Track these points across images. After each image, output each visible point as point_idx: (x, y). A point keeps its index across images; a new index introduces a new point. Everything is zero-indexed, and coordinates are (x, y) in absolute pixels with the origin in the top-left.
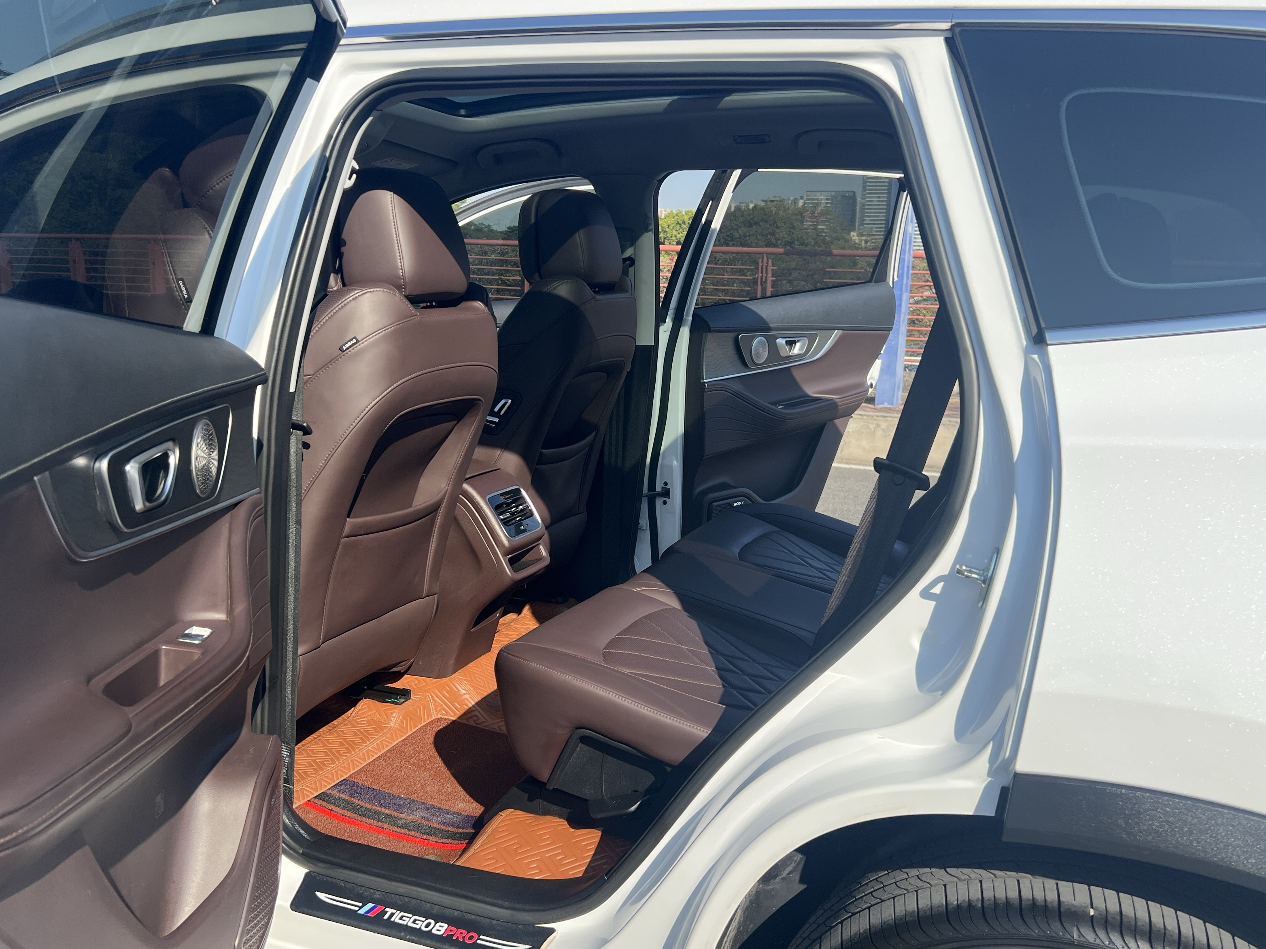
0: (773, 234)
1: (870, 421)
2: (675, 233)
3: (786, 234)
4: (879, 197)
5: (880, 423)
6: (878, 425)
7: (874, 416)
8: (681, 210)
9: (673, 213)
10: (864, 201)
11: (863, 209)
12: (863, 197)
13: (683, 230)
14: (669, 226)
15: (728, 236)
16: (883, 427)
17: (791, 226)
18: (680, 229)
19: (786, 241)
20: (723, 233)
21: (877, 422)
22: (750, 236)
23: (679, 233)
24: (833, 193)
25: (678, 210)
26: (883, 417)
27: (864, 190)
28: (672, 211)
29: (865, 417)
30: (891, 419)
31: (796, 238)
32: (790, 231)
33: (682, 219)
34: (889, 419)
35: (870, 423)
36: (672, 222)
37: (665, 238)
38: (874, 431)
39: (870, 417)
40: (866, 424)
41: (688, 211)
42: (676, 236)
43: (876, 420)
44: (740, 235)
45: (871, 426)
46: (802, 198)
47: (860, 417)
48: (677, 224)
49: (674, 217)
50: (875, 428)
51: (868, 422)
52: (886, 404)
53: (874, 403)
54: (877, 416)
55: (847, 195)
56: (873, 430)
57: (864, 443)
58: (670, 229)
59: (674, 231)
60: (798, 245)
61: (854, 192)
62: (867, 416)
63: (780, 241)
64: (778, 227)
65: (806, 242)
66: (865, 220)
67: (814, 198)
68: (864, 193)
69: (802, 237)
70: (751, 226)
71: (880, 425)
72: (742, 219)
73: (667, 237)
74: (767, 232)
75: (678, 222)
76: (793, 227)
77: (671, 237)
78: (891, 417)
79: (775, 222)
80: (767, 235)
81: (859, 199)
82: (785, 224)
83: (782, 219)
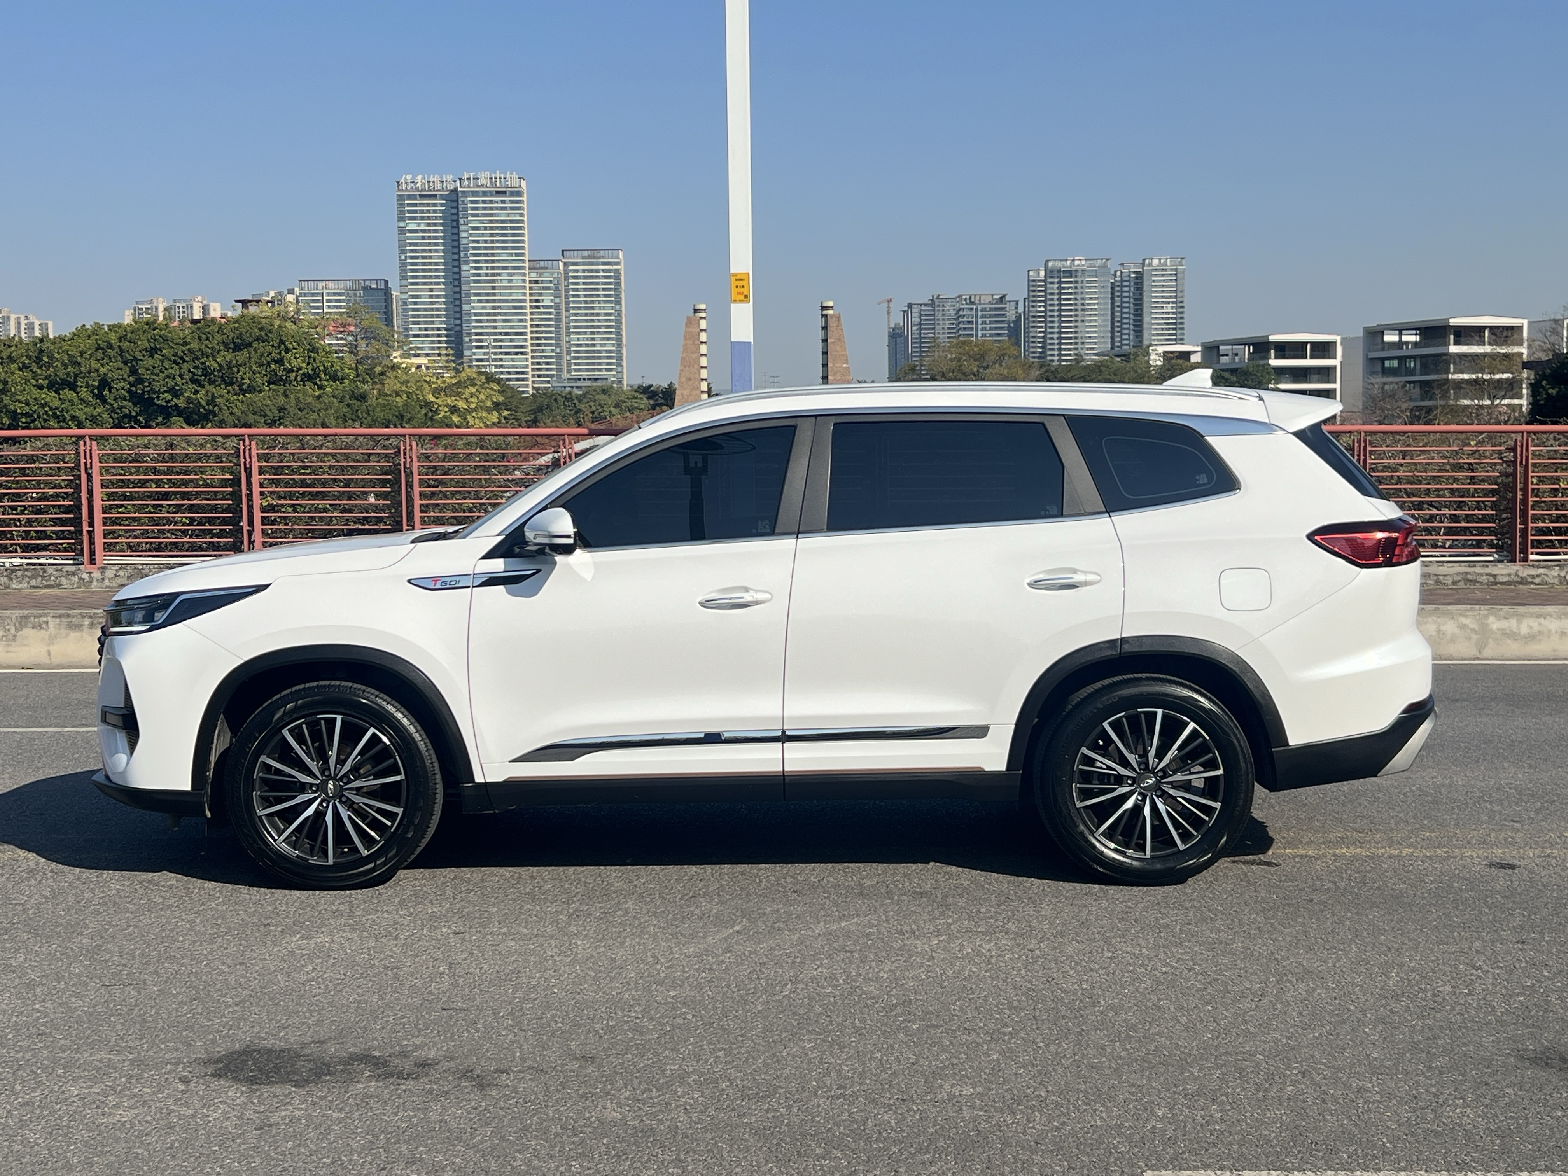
0: (280, 362)
2: (95, 365)
3: (304, 362)
4: (431, 290)
8: (101, 323)
9: (86, 330)
10: (403, 296)
11: (406, 310)
12: (403, 290)
13: (110, 358)
14: (82, 353)
15: (196, 367)
17: (311, 348)
18: (103, 359)
19: (304, 374)
20: (187, 362)
22: (238, 366)
23: (103, 365)
24: (349, 284)
25: (95, 323)
27: (404, 278)
28: (84, 325)
31: (322, 368)
32: (309, 357)
33: (105, 339)
36: (88, 346)
37: (76, 375)
41: (114, 326)
42: (97, 371)
44: (220, 365)
46: (291, 292)
48: (97, 349)
49: (89, 337)
55: (374, 286)
58: (86, 359)
59: (93, 362)
60: (327, 380)
61: (386, 282)
63: (294, 374)
64: (287, 351)
65: (339, 374)
66: (411, 329)
67: (313, 291)
68: (404, 283)
69: (332, 366)
70: (237, 348)
72: (218, 337)
73: (81, 372)
74: (269, 359)
75: (99, 345)
76: (314, 350)
77: (89, 372)
79: (282, 342)
80: (269, 364)
81: (395, 294)
82: (299, 345)
83: (293, 337)
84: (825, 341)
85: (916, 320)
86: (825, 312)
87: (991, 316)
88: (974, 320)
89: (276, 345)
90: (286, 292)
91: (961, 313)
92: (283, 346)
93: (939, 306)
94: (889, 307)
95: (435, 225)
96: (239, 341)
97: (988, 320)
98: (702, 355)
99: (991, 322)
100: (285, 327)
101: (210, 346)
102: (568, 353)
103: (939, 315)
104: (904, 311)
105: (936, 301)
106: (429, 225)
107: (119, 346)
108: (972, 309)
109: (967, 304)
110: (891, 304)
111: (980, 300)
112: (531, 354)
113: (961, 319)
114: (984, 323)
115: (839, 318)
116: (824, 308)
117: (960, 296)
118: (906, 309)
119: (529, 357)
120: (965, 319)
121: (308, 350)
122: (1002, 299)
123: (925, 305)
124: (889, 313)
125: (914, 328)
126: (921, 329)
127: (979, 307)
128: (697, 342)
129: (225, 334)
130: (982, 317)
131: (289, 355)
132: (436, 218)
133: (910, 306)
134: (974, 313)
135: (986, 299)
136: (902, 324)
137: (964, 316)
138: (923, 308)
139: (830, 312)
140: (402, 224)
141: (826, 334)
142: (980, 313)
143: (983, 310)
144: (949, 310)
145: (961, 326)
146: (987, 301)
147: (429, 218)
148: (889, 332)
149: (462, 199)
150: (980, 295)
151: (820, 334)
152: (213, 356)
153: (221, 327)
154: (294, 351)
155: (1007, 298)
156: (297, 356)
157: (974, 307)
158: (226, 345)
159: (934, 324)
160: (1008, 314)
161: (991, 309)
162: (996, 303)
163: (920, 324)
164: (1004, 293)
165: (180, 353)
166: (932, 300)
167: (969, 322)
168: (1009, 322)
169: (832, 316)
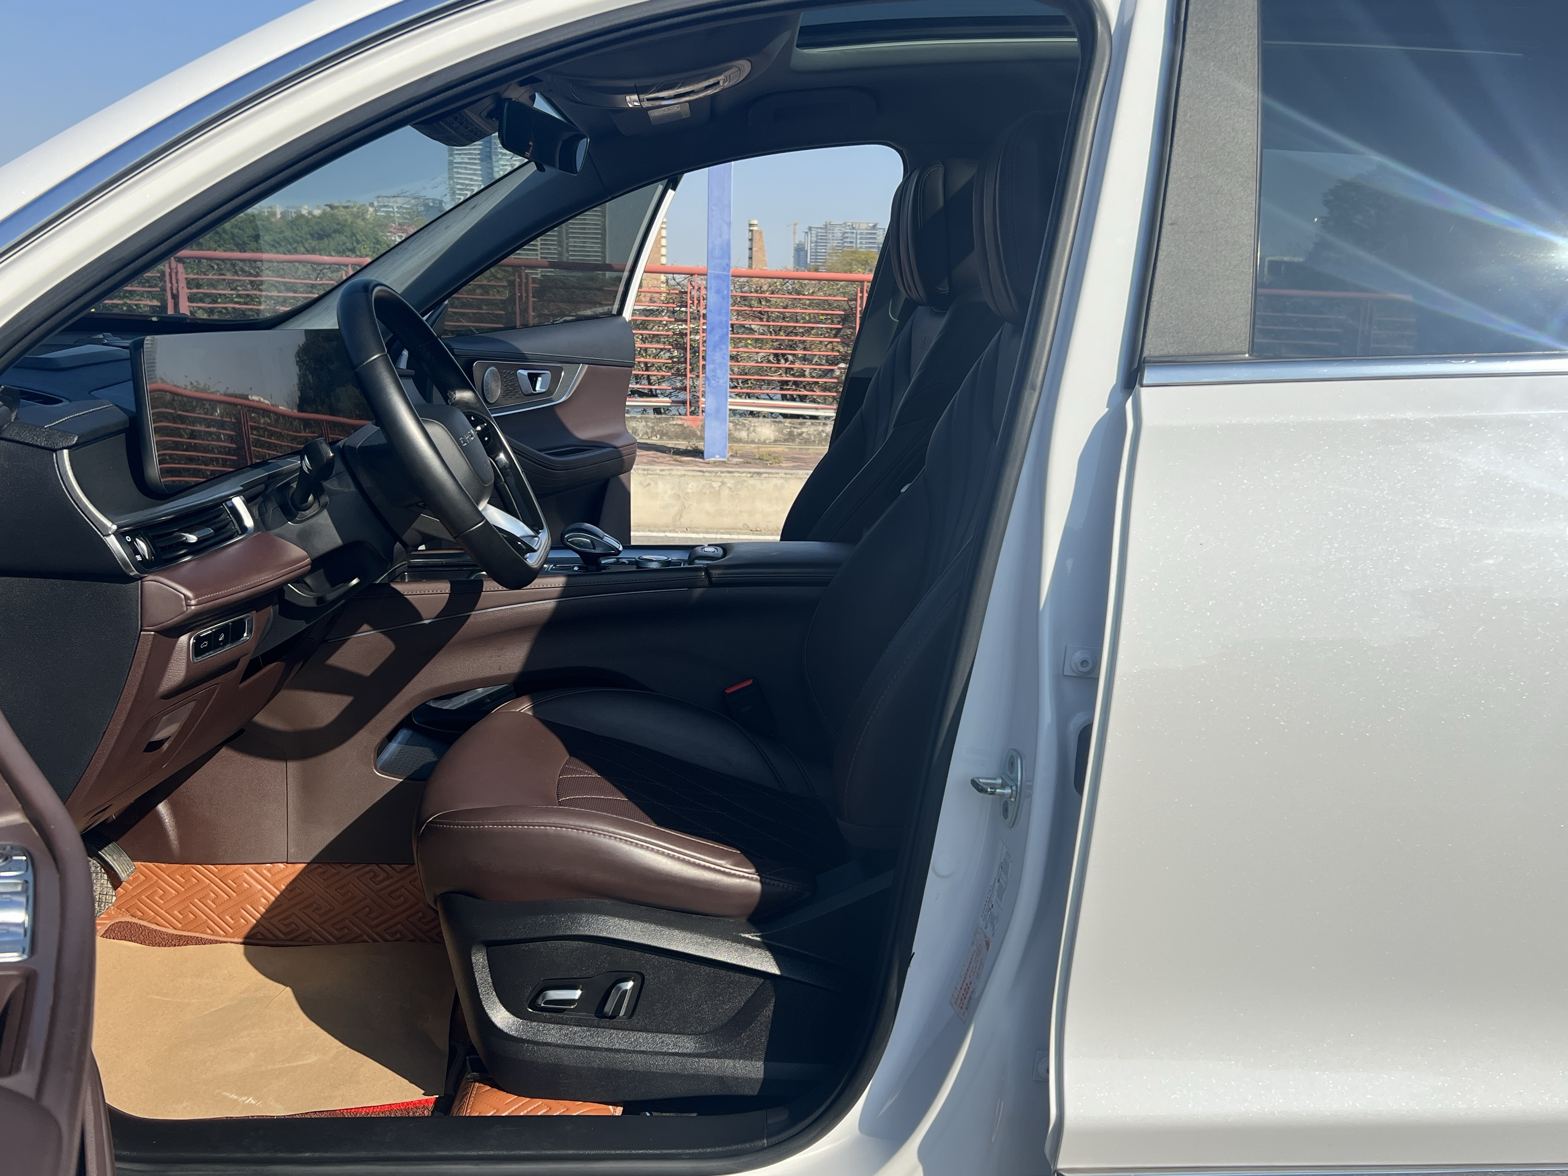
1: (713, 479)
3: (370, 251)
5: (726, 480)
6: (723, 483)
7: (718, 472)
16: (729, 485)
21: (721, 480)
26: (729, 472)
29: (707, 474)
30: (739, 474)
32: (374, 248)
34: (736, 475)
35: (713, 481)
38: (719, 490)
39: (714, 474)
40: (709, 482)
43: (720, 476)
45: (716, 485)
46: (371, 204)
47: (701, 474)
50: (720, 487)
51: (710, 480)
52: (717, 456)
53: (703, 456)
54: (722, 472)
56: (717, 489)
57: (708, 506)
62: (709, 472)
64: (358, 242)
71: (725, 483)
72: (306, 229)
78: (738, 472)
79: (354, 234)
82: (367, 238)
83: (361, 231)
84: (751, 249)
85: (814, 239)
86: (751, 228)
87: (867, 238)
88: (854, 241)
89: (349, 236)
90: (368, 205)
91: (846, 235)
92: (354, 238)
93: (830, 230)
94: (795, 229)
95: (474, 159)
96: (321, 232)
97: (864, 241)
98: (662, 255)
99: (866, 243)
100: (356, 223)
101: (299, 234)
102: (568, 251)
103: (830, 236)
104: (806, 233)
105: (828, 226)
106: (470, 159)
107: (232, 232)
108: (853, 233)
109: (850, 229)
110: (797, 227)
111: (859, 227)
112: (540, 251)
113: (845, 240)
114: (861, 243)
115: (761, 233)
116: (751, 225)
117: (845, 223)
118: (807, 230)
119: (538, 253)
120: (848, 240)
121: (374, 243)
122: (874, 227)
123: (821, 228)
124: (795, 233)
125: (813, 245)
126: (817, 246)
127: (859, 231)
128: (659, 246)
129: (310, 226)
130: (861, 238)
131: (359, 246)
132: (475, 154)
133: (810, 228)
134: (854, 235)
135: (864, 226)
136: (803, 241)
137: (847, 237)
138: (819, 230)
139: (755, 228)
140: (451, 158)
141: (752, 244)
142: (859, 236)
143: (861, 234)
144: (837, 233)
145: (846, 244)
146: (864, 228)
147: (470, 154)
148: (795, 247)
149: (494, 141)
150: (859, 223)
151: (747, 244)
152: (302, 243)
153: (308, 221)
154: (363, 243)
155: (878, 226)
156: (366, 246)
157: (855, 231)
158: (312, 235)
159: (826, 243)
160: (878, 238)
161: (867, 234)
162: (870, 230)
163: (816, 242)
164: (876, 222)
165: (277, 239)
166: (826, 225)
167: (851, 242)
168: (878, 244)
169: (757, 231)
